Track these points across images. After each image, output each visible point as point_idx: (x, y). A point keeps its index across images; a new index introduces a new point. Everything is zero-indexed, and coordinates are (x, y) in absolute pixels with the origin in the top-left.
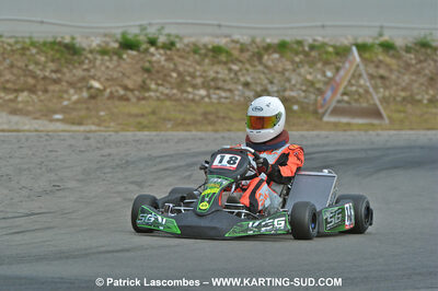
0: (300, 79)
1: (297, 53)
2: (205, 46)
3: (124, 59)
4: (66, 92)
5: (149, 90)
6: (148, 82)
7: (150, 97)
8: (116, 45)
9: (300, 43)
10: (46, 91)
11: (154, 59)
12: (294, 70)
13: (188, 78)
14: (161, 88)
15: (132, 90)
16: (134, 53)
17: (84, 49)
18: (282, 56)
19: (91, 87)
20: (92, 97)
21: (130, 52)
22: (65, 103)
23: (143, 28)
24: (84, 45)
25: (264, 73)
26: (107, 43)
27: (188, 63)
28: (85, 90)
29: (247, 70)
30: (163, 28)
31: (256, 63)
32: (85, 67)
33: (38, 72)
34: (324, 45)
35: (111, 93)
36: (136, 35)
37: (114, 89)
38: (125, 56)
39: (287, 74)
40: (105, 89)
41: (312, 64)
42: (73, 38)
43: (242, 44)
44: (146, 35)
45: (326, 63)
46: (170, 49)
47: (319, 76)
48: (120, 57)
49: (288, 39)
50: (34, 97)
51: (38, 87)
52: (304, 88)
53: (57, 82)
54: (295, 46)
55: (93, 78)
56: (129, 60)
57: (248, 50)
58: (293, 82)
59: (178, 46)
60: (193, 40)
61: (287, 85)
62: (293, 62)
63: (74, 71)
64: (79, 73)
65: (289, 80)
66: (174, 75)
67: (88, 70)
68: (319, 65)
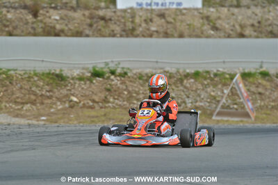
0: (206, 95)
1: (205, 79)
2: (147, 74)
3: (94, 83)
4: (55, 104)
5: (109, 102)
6: (108, 97)
7: (109, 106)
8: (89, 75)
9: (208, 72)
10: (42, 103)
11: (113, 83)
12: (203, 89)
13: (134, 95)
14: (116, 101)
15: (97, 103)
16: (101, 79)
17: (68, 77)
18: (196, 81)
19: (71, 101)
20: (71, 107)
21: (98, 78)
22: (52, 110)
23: (107, 64)
24: (69, 75)
25: (183, 91)
26: (83, 74)
27: (135, 85)
28: (67, 102)
29: (173, 89)
30: (119, 63)
31: (179, 85)
32: (68, 88)
33: (38, 92)
34: (224, 73)
35: (84, 104)
36: (102, 68)
37: (86, 102)
38: (94, 81)
39: (198, 92)
40: (80, 102)
41: (215, 85)
42: (61, 70)
43: (170, 73)
44: (109, 68)
45: (225, 85)
46: (124, 77)
47: (219, 93)
48: (91, 82)
49: (201, 70)
50: (34, 107)
51: (38, 101)
52: (209, 100)
53: (50, 97)
54: (205, 74)
55: (73, 95)
56: (97, 84)
57: (174, 77)
58: (202, 97)
59: (129, 74)
60: (139, 71)
61: (198, 99)
62: (203, 84)
63: (61, 91)
64: (64, 92)
65: (199, 96)
66: (126, 93)
67: (70, 90)
68: (220, 86)
